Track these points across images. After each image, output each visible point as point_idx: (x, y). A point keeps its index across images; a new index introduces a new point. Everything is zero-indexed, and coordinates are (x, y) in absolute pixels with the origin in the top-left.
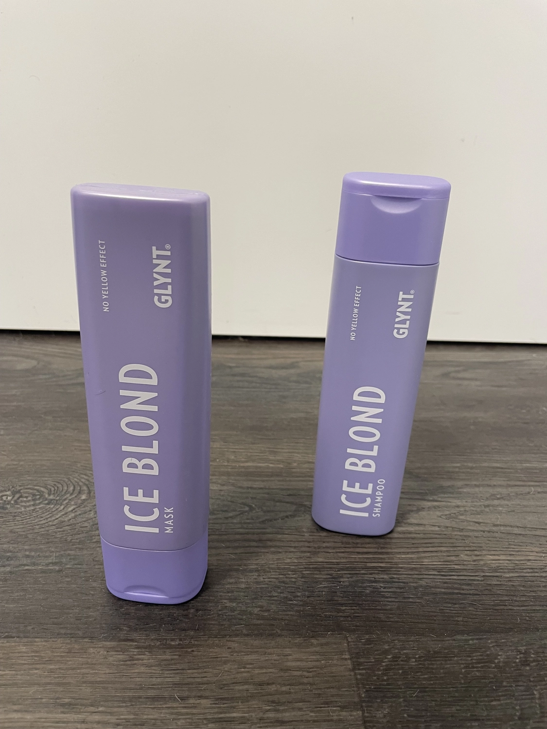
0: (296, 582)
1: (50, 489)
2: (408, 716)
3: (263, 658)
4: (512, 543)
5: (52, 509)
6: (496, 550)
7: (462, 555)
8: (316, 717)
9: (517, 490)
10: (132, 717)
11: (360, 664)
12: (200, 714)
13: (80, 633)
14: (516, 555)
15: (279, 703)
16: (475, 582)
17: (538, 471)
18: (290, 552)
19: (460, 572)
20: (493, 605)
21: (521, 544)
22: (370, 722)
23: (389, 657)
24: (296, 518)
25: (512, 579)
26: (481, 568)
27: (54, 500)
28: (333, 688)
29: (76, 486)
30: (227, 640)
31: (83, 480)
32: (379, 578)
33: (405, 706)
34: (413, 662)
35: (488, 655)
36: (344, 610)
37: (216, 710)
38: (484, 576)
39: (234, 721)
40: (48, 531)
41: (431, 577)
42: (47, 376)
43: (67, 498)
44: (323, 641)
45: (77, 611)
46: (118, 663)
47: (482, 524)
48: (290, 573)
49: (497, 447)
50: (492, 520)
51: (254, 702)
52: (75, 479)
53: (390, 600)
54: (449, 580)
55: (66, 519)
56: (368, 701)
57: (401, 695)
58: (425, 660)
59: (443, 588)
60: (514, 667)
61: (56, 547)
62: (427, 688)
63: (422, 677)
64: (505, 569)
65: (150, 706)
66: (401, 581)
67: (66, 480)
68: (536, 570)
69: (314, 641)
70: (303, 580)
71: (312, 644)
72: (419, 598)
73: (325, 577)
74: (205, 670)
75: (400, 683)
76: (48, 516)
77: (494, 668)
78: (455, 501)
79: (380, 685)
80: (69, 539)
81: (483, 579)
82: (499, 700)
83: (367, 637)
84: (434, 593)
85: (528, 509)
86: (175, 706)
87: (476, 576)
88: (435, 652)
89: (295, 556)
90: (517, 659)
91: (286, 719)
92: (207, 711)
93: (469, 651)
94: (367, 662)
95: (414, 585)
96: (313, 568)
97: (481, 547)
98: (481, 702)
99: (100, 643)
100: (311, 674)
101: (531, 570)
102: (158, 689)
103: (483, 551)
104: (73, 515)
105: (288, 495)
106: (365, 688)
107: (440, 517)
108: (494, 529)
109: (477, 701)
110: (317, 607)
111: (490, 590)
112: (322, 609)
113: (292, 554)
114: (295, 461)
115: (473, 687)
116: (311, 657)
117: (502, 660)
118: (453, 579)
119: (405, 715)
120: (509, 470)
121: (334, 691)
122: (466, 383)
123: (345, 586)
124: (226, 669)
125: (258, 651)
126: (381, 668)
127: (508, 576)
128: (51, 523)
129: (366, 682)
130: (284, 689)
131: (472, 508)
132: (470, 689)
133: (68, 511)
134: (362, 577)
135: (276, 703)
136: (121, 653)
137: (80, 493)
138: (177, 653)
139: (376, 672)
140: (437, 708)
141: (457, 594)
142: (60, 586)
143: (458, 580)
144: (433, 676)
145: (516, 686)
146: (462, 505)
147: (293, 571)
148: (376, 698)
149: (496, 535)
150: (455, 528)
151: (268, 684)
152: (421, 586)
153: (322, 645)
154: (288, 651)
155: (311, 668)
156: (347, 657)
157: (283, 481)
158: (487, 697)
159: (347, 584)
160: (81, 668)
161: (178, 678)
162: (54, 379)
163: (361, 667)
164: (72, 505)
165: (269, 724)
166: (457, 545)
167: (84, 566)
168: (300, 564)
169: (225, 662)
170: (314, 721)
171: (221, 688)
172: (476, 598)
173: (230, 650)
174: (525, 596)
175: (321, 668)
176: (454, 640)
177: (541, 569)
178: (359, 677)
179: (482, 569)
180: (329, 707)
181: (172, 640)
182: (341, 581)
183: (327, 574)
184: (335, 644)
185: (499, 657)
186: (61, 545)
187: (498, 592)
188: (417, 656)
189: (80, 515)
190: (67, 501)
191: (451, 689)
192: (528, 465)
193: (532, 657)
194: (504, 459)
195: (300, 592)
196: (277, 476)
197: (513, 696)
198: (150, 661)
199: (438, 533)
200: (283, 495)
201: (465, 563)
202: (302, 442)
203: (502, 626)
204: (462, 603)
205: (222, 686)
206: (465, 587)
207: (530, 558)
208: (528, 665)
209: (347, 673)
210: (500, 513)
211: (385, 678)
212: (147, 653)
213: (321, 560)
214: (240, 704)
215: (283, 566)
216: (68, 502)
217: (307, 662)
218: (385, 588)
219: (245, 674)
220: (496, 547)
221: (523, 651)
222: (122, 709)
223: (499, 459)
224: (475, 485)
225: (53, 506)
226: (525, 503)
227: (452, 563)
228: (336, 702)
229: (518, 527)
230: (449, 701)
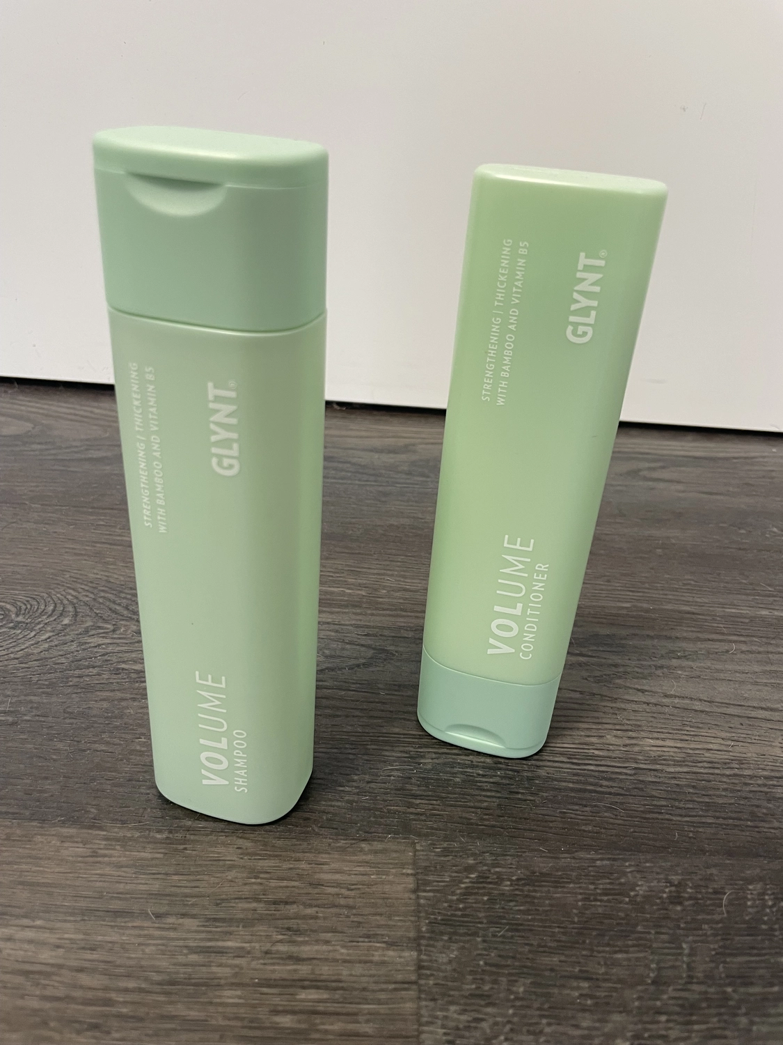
0: (354, 759)
1: (20, 607)
2: (486, 964)
3: (286, 865)
4: (687, 723)
5: (18, 635)
6: (662, 732)
7: (608, 737)
8: (348, 955)
9: (709, 646)
10: (81, 936)
11: (427, 883)
12: (181, 939)
13: (27, 813)
14: (691, 741)
15: (298, 932)
16: (621, 777)
17: (747, 621)
18: (354, 716)
19: (601, 760)
20: (642, 811)
21: (701, 725)
22: (428, 968)
23: (472, 876)
24: (371, 669)
25: (677, 776)
26: (633, 756)
27: (24, 622)
28: (381, 915)
29: (58, 605)
30: (238, 837)
31: (70, 597)
32: (479, 762)
33: (482, 949)
34: (506, 887)
35: (621, 884)
36: (417, 805)
37: (203, 936)
38: (636, 768)
39: (226, 953)
40: (6, 666)
41: (556, 764)
42: (43, 447)
43: (42, 621)
44: (378, 846)
45: (28, 781)
46: (74, 859)
47: (647, 693)
48: (347, 746)
49: (692, 582)
50: (664, 688)
51: (261, 928)
52: (58, 595)
53: (489, 794)
54: (582, 772)
55: (35, 651)
56: (430, 938)
57: (481, 933)
58: (524, 885)
59: (570, 782)
60: (658, 905)
61: (14, 690)
62: (521, 925)
63: (517, 908)
64: (671, 760)
65: (109, 924)
66: (510, 767)
67: (45, 595)
68: (716, 765)
69: (364, 845)
70: (366, 757)
71: (362, 850)
72: (532, 794)
73: (399, 755)
74: (198, 877)
75: (481, 915)
76: (11, 645)
77: (627, 903)
78: (613, 657)
79: (452, 915)
80: (35, 679)
81: (633, 772)
82: (627, 952)
83: (445, 845)
84: (557, 789)
85: (722, 676)
86: (146, 925)
87: (626, 767)
88: (542, 874)
89: (360, 723)
90: (665, 892)
91: (305, 956)
92: (189, 936)
93: (593, 876)
94: (438, 882)
95: (529, 774)
96: (383, 741)
97: (639, 726)
98: (599, 952)
99: (53, 829)
100: (352, 893)
101: (710, 765)
102: (126, 899)
103: (642, 733)
104: (46, 646)
105: (365, 635)
106: (428, 918)
107: (586, 679)
108: (666, 701)
109: (592, 950)
110: (378, 797)
111: (641, 790)
112: (386, 801)
113: (355, 719)
114: (384, 587)
115: (590, 929)
116: (358, 869)
117: (641, 892)
118: (588, 770)
119: (481, 963)
120: (703, 617)
121: (381, 920)
122: (661, 485)
123: (426, 769)
124: (229, 878)
125: (281, 856)
126: (458, 891)
127: (672, 770)
128: (12, 656)
129: (430, 910)
130: (309, 911)
131: (636, 669)
132: (585, 931)
133: (40, 640)
134: (453, 759)
135: (293, 931)
136: (81, 845)
137: (61, 615)
138: (163, 851)
139: (450, 897)
140: (530, 956)
141: (591, 791)
142: (10, 744)
143: (596, 771)
144: (533, 908)
145: (657, 933)
146: (623, 663)
147: (352, 744)
148: (442, 933)
149: (667, 710)
150: (606, 696)
151: (286, 903)
152: (539, 777)
153: (376, 852)
154: (324, 858)
155: (353, 885)
156: (410, 871)
157: (361, 614)
158: (608, 945)
159: (429, 767)
160: (19, 862)
161: (157, 886)
162: (53, 452)
163: (428, 888)
164: (46, 631)
165: (278, 961)
166: (604, 721)
167: (50, 719)
168: (365, 734)
169: (231, 867)
170: (345, 961)
171: (217, 905)
172: (616, 799)
173: (240, 851)
174: (694, 801)
175: (369, 885)
176: (574, 858)
177: (725, 763)
178: (422, 901)
179: (635, 759)
180: (370, 942)
181: (159, 831)
182: (421, 763)
183: (401, 752)
184: (396, 851)
185: (637, 888)
186: (22, 687)
187: (654, 793)
188: (514, 878)
189: (56, 646)
190: (42, 625)
191: (557, 930)
192: (733, 611)
193: (688, 893)
194: (699, 600)
195: (356, 775)
196: (354, 606)
197: (650, 947)
198: (121, 859)
199: (578, 702)
200: (358, 635)
201: (611, 747)
202: (399, 560)
203: (651, 842)
204: (595, 806)
205: (219, 902)
206: (605, 783)
207: (711, 746)
208: (680, 904)
209: (407, 895)
210: (678, 678)
211: (461, 906)
212: (118, 847)
213: (397, 730)
214: (241, 928)
215: (338, 736)
216: (43, 627)
217: (350, 875)
218: (483, 776)
219: (255, 887)
220: (662, 728)
221: (676, 883)
222: (68, 925)
223: (691, 599)
224: (648, 636)
225: (20, 631)
226: (719, 666)
227: (591, 747)
228: (383, 935)
229: (700, 700)
230: (550, 947)
